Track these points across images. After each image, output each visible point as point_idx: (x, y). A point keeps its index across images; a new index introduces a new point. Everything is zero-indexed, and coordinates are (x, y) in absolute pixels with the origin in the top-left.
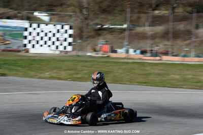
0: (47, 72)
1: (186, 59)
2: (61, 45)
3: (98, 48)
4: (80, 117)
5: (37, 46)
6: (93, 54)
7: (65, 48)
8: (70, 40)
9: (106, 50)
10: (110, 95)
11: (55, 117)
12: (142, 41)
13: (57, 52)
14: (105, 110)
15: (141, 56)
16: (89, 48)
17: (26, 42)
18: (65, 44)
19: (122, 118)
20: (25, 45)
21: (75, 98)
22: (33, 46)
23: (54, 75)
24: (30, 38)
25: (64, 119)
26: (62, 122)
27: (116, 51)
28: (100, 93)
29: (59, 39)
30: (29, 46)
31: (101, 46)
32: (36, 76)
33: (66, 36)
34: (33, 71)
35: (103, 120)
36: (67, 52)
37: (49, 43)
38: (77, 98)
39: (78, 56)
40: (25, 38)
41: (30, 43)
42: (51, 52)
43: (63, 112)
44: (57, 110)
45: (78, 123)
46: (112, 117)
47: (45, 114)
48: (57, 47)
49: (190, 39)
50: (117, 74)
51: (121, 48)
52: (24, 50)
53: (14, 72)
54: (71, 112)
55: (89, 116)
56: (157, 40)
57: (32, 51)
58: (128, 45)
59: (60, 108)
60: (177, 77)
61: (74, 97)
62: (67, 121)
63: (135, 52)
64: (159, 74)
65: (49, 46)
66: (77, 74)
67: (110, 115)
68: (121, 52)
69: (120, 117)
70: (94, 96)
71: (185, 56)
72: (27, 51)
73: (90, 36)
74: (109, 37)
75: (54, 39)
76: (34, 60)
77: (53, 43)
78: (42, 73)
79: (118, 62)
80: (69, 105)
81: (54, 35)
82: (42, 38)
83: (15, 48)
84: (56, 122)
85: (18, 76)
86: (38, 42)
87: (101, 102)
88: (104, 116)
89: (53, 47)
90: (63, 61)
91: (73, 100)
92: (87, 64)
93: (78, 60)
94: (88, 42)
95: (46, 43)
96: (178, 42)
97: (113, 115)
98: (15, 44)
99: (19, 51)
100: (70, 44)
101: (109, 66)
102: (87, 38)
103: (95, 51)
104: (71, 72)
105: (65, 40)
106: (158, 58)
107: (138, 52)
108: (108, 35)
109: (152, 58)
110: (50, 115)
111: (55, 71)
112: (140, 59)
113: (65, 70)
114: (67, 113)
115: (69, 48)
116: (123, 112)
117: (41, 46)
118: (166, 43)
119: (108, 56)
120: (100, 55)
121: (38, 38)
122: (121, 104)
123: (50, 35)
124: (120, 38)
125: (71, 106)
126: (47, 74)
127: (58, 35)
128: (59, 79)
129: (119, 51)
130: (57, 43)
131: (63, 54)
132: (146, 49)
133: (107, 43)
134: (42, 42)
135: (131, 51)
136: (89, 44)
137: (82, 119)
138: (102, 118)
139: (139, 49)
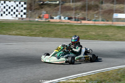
0: (14, 31)
1: (96, 22)
2: (19, 14)
5: (4, 15)
6: (40, 20)
7: (22, 16)
8: (25, 11)
9: (47, 17)
12: (68, 12)
13: (17, 19)
15: (69, 21)
16: (37, 15)
18: (22, 13)
22: (2, 15)
23: (18, 33)
27: (53, 18)
29: (18, 10)
31: (43, 15)
33: (22, 8)
36: (23, 19)
37: (12, 13)
39: (30, 21)
42: (13, 19)
48: (17, 16)
49: (97, 10)
51: (56, 16)
56: (78, 11)
57: (1, 18)
58: (61, 14)
60: (94, 33)
63: (65, 18)
64: (82, 32)
65: (12, 15)
66: (33, 32)
68: (56, 19)
71: (95, 21)
73: (36, 9)
74: (48, 9)
75: (14, 11)
76: (4, 24)
77: (14, 13)
78: (10, 32)
79: (55, 24)
81: (15, 8)
82: (7, 10)
86: (4, 12)
89: (14, 16)
90: (22, 24)
93: (31, 23)
94: (35, 12)
96: (90, 12)
100: (25, 14)
102: (35, 10)
104: (29, 31)
105: (22, 11)
106: (79, 22)
107: (67, 18)
108: (48, 8)
109: (76, 22)
111: (19, 30)
113: (25, 30)
115: (24, 16)
117: (7, 15)
118: (83, 12)
119: (49, 21)
120: (44, 20)
121: (5, 10)
123: (12, 8)
124: (55, 10)
127: (17, 8)
128: (22, 35)
129: (55, 18)
130: (17, 13)
131: (21, 20)
132: (72, 16)
135: (62, 18)
136: (36, 14)
139: (67, 16)
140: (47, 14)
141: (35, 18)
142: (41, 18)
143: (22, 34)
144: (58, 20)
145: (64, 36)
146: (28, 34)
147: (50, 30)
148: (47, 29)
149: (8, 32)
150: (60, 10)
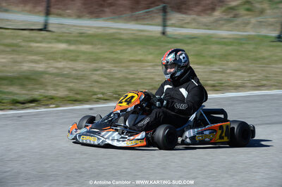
4: (142, 135)
11: (95, 133)
19: (226, 139)
21: (133, 97)
25: (111, 137)
26: (110, 142)
28: (184, 91)
35: (188, 140)
38: (136, 96)
43: (110, 123)
45: (139, 144)
46: (206, 136)
47: (72, 128)
59: (104, 115)
61: (130, 95)
62: (118, 140)
67: (202, 133)
69: (221, 137)
80: (121, 111)
84: (96, 143)
88: (189, 134)
91: (129, 102)
97: (207, 132)
110: (84, 130)
116: (227, 126)
122: (222, 111)
137: (146, 138)
138: (186, 137)
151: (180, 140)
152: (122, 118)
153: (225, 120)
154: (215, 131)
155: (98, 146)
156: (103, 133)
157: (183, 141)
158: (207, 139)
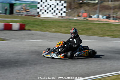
0: (54, 28)
2: (59, 12)
3: (80, 14)
4: (63, 54)
5: (45, 13)
6: (78, 18)
7: (62, 14)
8: (65, 10)
9: (86, 16)
10: (81, 41)
11: (49, 54)
13: (57, 17)
14: (78, 50)
15: (107, 20)
16: (76, 14)
17: (38, 10)
18: (62, 12)
19: (88, 55)
20: (38, 13)
21: (61, 43)
22: (43, 13)
24: (41, 8)
25: (54, 55)
26: (53, 57)
27: (91, 16)
28: (75, 40)
29: (58, 9)
30: (40, 13)
31: (82, 14)
32: (48, 31)
33: (62, 7)
34: (45, 28)
35: (77, 56)
36: (62, 17)
37: (52, 11)
38: (62, 43)
39: (69, 19)
40: (38, 8)
41: (41, 11)
42: (53, 17)
43: (54, 51)
44: (50, 50)
45: (62, 57)
47: (43, 52)
48: (57, 14)
50: (95, 30)
51: (94, 15)
52: (38, 15)
53: (34, 28)
54: (58, 51)
55: (69, 54)
57: (42, 16)
58: (99, 13)
59: (52, 48)
62: (56, 56)
63: (103, 17)
65: (52, 13)
67: (81, 53)
68: (94, 17)
69: (87, 54)
70: (72, 42)
72: (39, 16)
73: (76, 7)
74: (87, 8)
75: (55, 9)
76: (45, 21)
77: (55, 11)
79: (93, 23)
80: (57, 47)
81: (55, 7)
82: (48, 9)
83: (32, 14)
84: (50, 57)
85: (37, 31)
86: (45, 11)
87: (75, 46)
88: (77, 53)
89: (55, 14)
90: (62, 22)
91: (59, 44)
92: (76, 24)
93: (70, 21)
94: (74, 11)
95: (50, 11)
97: (82, 53)
98: (32, 12)
99: (35, 16)
100: (64, 12)
101: (89, 25)
102: (74, 8)
103: (79, 16)
104: (68, 29)
105: (62, 10)
106: (117, 21)
107: (105, 17)
109: (113, 21)
110: (46, 53)
112: (106, 21)
113: (64, 28)
114: (56, 52)
115: (64, 15)
116: (88, 51)
117: (48, 13)
119: (87, 20)
120: (82, 18)
121: (46, 8)
122: (87, 47)
123: (53, 6)
124: (94, 9)
125: (58, 48)
126: (54, 30)
127: (57, 7)
128: (61, 33)
129: (93, 16)
130: (57, 12)
131: (60, 18)
133: (86, 11)
134: (48, 11)
135: (101, 16)
136: (75, 12)
137: (64, 55)
139: (105, 15)
140: (85, 12)
141: (74, 16)
142: (79, 17)
143: (61, 31)
144: (96, 19)
145: (101, 35)
146: (67, 31)
147: (88, 28)
148: (86, 27)
149: (48, 30)
150: (98, 9)
151: (75, 55)
152: (57, 49)
153: (88, 49)
154: (85, 53)
155: (50, 58)
156: (52, 54)
157: (75, 56)
158: (82, 55)
